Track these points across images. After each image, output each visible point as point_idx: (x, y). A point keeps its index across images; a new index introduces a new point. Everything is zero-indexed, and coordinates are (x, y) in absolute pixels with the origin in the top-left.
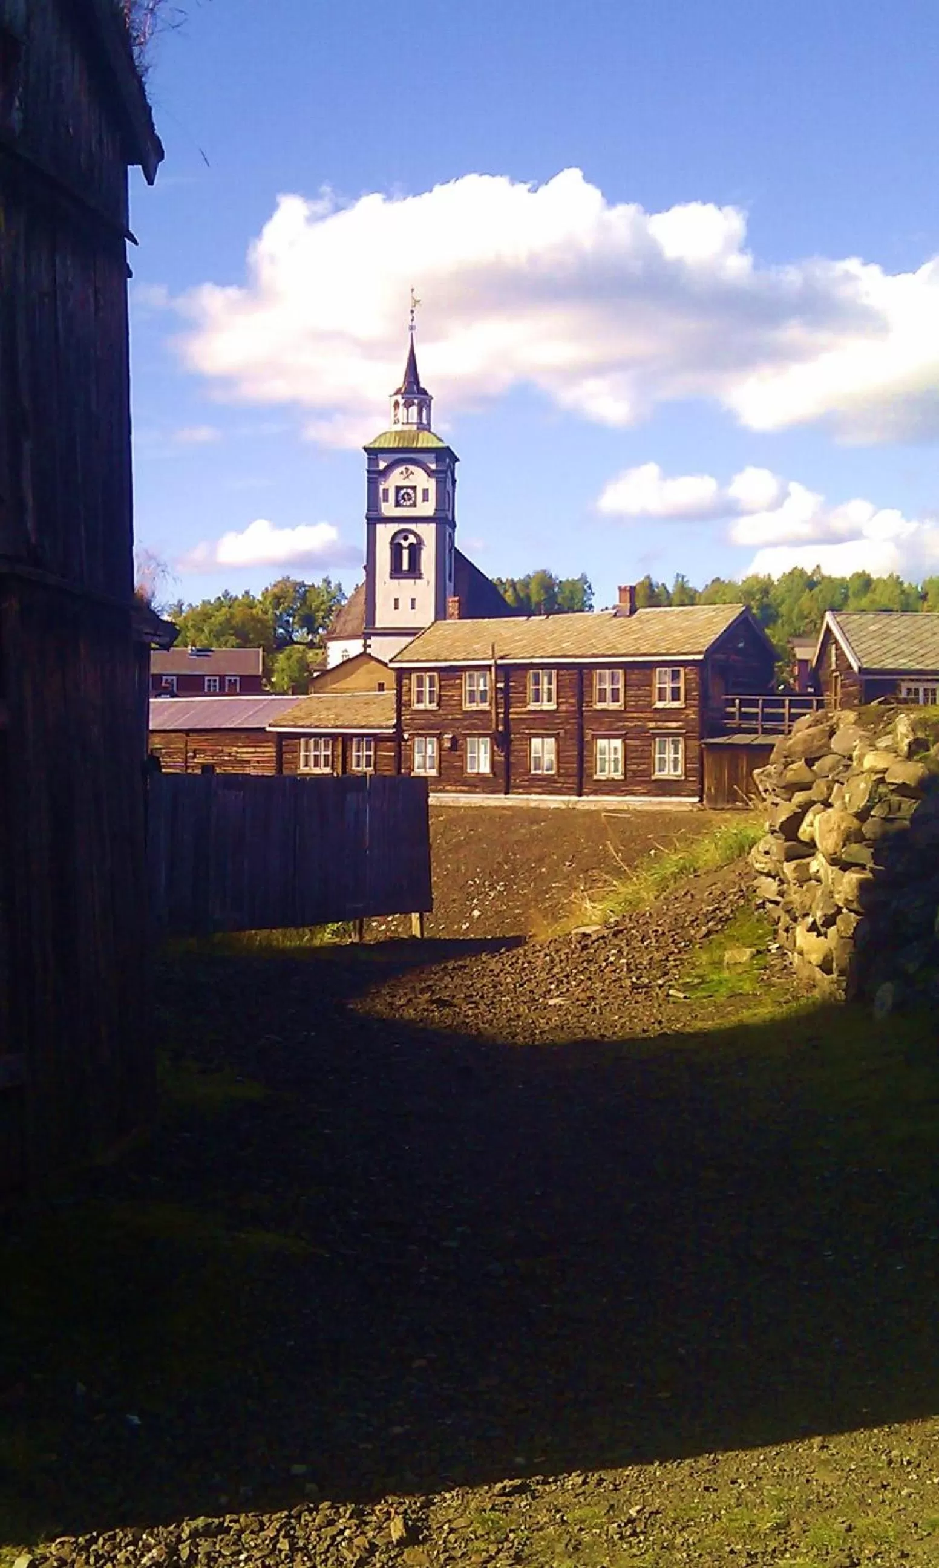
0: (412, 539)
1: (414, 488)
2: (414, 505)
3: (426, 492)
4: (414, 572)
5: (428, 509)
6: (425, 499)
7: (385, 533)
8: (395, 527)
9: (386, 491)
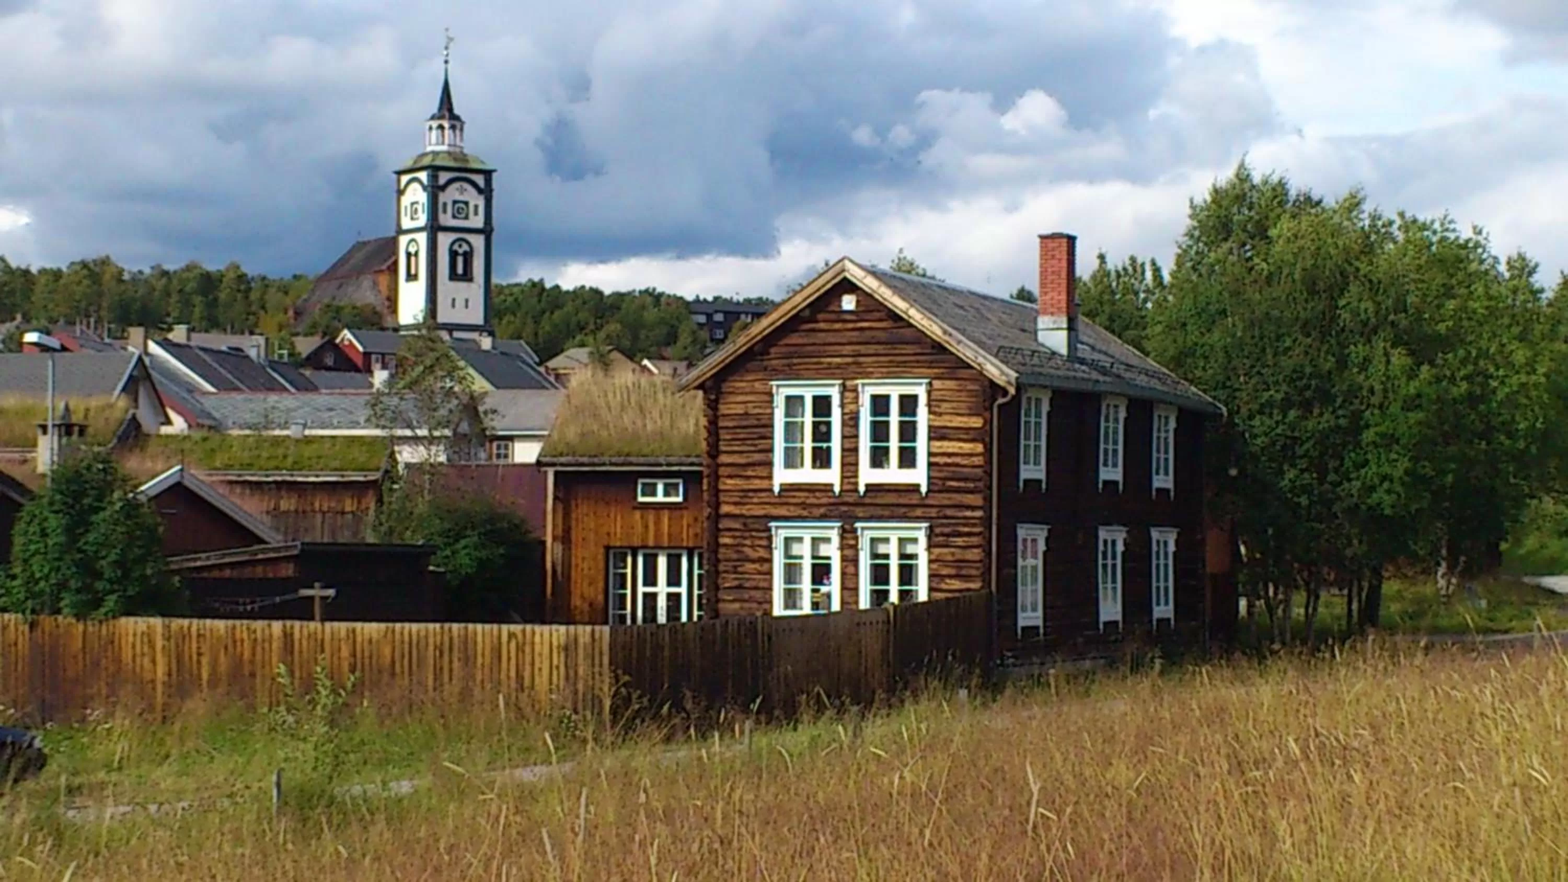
0: (465, 247)
1: (466, 203)
2: (466, 218)
3: (476, 207)
4: (467, 276)
5: (478, 221)
6: (476, 213)
7: (445, 240)
8: (453, 236)
9: (445, 205)
